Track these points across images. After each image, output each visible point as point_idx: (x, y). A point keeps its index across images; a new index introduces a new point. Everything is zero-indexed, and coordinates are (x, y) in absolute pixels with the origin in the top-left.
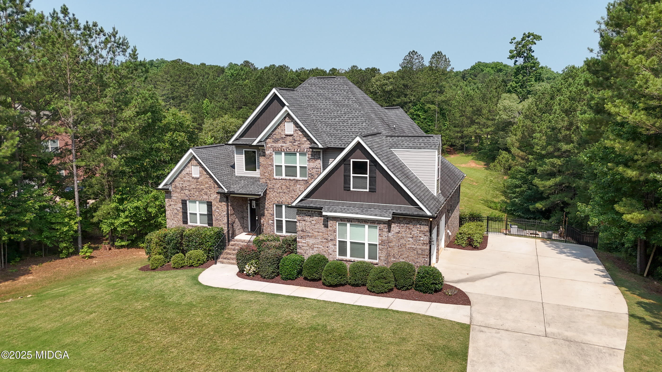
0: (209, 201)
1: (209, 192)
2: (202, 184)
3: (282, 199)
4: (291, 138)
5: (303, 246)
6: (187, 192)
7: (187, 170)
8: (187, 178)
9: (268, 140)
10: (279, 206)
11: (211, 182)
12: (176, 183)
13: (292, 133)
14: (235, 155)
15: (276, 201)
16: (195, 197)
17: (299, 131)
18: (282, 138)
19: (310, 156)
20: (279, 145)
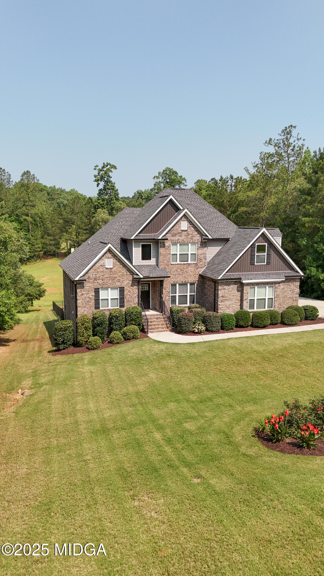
0: (122, 286)
1: (122, 280)
2: (115, 273)
3: (177, 279)
4: (186, 232)
5: (222, 307)
6: (100, 282)
7: (101, 262)
8: (101, 270)
9: (168, 234)
10: (174, 285)
11: (124, 271)
12: (89, 275)
13: (186, 229)
14: (133, 248)
15: (173, 282)
16: (108, 285)
17: (192, 227)
18: (179, 233)
19: (199, 245)
20: (176, 238)
